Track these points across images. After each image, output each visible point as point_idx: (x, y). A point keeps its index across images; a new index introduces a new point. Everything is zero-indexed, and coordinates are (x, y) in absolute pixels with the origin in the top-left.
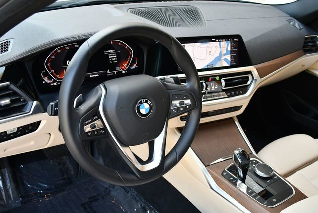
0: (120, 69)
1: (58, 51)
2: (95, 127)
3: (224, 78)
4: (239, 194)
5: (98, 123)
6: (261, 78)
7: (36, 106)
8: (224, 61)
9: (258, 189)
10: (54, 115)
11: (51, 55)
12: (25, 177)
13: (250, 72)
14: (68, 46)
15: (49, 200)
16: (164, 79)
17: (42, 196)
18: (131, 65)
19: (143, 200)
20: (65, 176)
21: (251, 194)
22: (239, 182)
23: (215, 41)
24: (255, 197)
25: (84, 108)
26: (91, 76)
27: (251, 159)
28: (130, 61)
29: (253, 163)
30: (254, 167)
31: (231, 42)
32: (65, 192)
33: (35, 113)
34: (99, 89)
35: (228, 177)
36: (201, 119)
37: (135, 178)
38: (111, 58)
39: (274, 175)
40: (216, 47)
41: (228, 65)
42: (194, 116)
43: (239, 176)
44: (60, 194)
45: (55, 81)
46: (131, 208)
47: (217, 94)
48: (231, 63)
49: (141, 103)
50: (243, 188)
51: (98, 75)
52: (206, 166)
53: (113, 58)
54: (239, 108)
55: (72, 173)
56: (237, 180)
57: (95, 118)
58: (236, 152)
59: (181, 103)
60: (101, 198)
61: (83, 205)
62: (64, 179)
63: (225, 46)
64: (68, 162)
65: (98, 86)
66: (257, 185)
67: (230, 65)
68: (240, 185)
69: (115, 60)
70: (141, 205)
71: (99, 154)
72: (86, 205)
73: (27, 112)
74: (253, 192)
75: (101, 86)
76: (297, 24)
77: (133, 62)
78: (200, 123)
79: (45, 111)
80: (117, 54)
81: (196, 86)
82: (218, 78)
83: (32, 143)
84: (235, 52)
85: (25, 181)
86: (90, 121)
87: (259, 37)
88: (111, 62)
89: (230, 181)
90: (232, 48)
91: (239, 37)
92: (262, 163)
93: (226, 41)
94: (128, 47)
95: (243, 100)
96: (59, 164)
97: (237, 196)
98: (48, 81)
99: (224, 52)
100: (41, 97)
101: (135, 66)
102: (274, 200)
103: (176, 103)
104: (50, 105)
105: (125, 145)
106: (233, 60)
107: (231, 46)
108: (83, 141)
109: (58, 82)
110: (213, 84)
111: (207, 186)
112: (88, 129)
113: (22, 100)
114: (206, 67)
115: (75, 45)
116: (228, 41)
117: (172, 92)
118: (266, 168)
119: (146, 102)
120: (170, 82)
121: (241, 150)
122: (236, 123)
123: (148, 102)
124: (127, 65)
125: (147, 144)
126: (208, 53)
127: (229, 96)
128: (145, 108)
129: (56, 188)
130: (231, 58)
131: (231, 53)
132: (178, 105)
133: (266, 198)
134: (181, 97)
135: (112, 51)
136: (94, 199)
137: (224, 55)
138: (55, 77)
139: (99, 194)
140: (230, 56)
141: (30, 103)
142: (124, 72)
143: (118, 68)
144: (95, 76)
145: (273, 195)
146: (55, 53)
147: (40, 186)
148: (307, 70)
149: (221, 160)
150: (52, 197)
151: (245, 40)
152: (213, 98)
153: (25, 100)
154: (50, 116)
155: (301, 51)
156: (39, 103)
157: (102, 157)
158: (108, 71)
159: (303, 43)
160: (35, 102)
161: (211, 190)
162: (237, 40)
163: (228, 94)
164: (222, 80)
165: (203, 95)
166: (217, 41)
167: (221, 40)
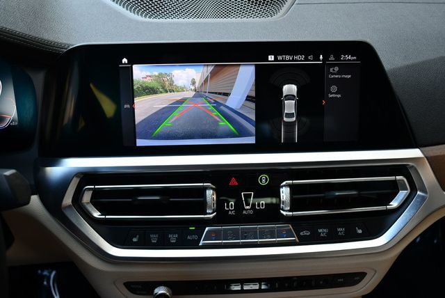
91: (363, 51)
93: (306, 60)
162: (353, 60)
163: (305, 233)
164: (285, 186)
165: (207, 229)
166: (273, 59)
167: (287, 58)
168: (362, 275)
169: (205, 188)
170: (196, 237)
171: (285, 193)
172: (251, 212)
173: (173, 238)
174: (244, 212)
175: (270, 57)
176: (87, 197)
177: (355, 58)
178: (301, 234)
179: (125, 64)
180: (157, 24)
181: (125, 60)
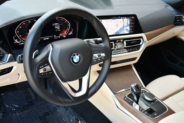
0: (62, 35)
1: (24, 24)
2: (45, 70)
3: (126, 41)
4: (134, 111)
5: (48, 68)
6: (148, 41)
7: (10, 57)
8: (126, 31)
9: (146, 107)
10: (21, 63)
11: (20, 26)
12: (4, 101)
13: (141, 37)
14: (30, 21)
15: (19, 115)
16: (89, 41)
17: (15, 112)
18: (69, 33)
19: (77, 115)
20: (29, 100)
21: (141, 111)
22: (134, 103)
23: (120, 18)
24: (144, 112)
25: (39, 58)
26: (44, 39)
27: (142, 90)
28: (68, 30)
29: (143, 92)
30: (144, 94)
31: (130, 19)
32: (29, 110)
33: (9, 61)
34: (49, 47)
35: (127, 101)
36: (111, 66)
37: (71, 101)
38: (56, 28)
39: (156, 99)
40: (121, 22)
41: (128, 33)
42: (107, 63)
43: (134, 100)
44: (26, 111)
45: (22, 42)
46: (69, 119)
47: (121, 50)
48: (130, 31)
49: (74, 55)
50: (137, 107)
51: (48, 38)
52: (114, 94)
53: (58, 28)
54: (135, 59)
55: (34, 98)
56: (133, 103)
57: (46, 65)
58: (133, 86)
59: (99, 56)
60: (51, 113)
61: (40, 118)
62: (28, 102)
63: (127, 21)
64: (31, 92)
65: (48, 45)
66: (145, 105)
67: (129, 33)
68: (135, 105)
69: (59, 29)
70: (75, 118)
71: (50, 87)
72: (42, 118)
73: (5, 61)
74: (143, 109)
75: (50, 45)
76: (170, 8)
77: (70, 30)
78: (111, 68)
79: (16, 61)
80: (60, 26)
81: (108, 45)
82: (122, 41)
83: (8, 80)
84: (132, 25)
85: (4, 103)
86: (43, 66)
87: (147, 16)
88: (56, 30)
89: (129, 103)
90: (131, 22)
91: (135, 16)
92: (148, 92)
93: (127, 18)
94: (67, 21)
95: (137, 54)
96: (25, 93)
97: (133, 112)
98: (18, 42)
99: (126, 25)
100: (13, 52)
101: (71, 33)
102: (155, 114)
103: (96, 55)
104: (18, 57)
105: (64, 81)
106: (131, 30)
107: (130, 21)
108: (38, 78)
109: (24, 43)
110: (119, 44)
111: (115, 106)
112: (41, 71)
113: (1, 53)
114: (115, 34)
115: (35, 20)
116: (128, 18)
117: (93, 49)
118: (151, 95)
119: (77, 55)
120: (92, 43)
121: (136, 85)
122: (133, 68)
123: (79, 55)
124: (67, 33)
125: (78, 80)
126: (116, 25)
127: (128, 52)
128: (76, 59)
129: (23, 107)
130: (130, 28)
131: (130, 26)
132: (97, 57)
133: (150, 113)
134: (99, 52)
135: (57, 24)
136: (47, 114)
137: (126, 26)
138: (22, 39)
139: (50, 111)
140: (129, 27)
141: (6, 55)
142: (64, 37)
143: (61, 34)
144: (47, 39)
145: (155, 111)
146: (22, 25)
147: (14, 106)
148: (176, 36)
149: (123, 90)
150: (21, 113)
151: (138, 18)
152: (119, 53)
153: (3, 54)
154: (18, 63)
155: (173, 25)
156: (12, 55)
157: (52, 89)
158: (55, 36)
159: (174, 19)
160: (9, 55)
161: (117, 108)
163: (128, 50)
165: (113, 51)
167: (124, 18)
168: (137, 58)
169: (112, 43)
174: (118, 47)
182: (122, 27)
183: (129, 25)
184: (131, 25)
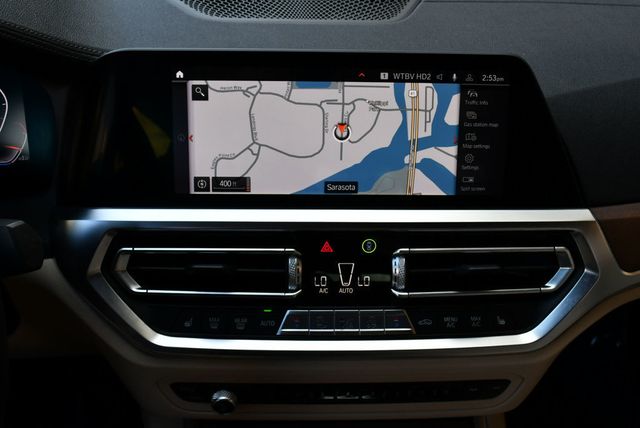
8: (418, 171)
23: (373, 78)
31: (463, 89)
40: (376, 106)
41: (439, 192)
48: (459, 182)
63: (433, 103)
82: (369, 245)
84: (483, 135)
90: (472, 115)
91: (514, 69)
93: (433, 80)
99: (425, 132)
106: (470, 173)
107: (463, 108)
114: (322, 192)
116: (447, 80)
126: (332, 128)
127: (425, 334)
130: (460, 158)
131: (460, 142)
137: (423, 144)
140: (453, 150)
162: (499, 82)
164: (398, 255)
165: (288, 312)
166: (387, 78)
167: (407, 76)
169: (290, 255)
170: (272, 323)
171: (398, 265)
172: (351, 291)
173: (241, 324)
174: (341, 291)
175: (382, 74)
176: (122, 264)
177: (502, 79)
178: (420, 323)
179: (180, 79)
180: (227, 25)
181: (180, 74)
182: (386, 143)
183: (454, 135)
184: (474, 138)
